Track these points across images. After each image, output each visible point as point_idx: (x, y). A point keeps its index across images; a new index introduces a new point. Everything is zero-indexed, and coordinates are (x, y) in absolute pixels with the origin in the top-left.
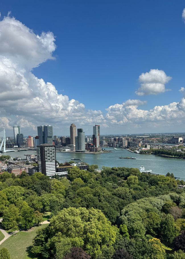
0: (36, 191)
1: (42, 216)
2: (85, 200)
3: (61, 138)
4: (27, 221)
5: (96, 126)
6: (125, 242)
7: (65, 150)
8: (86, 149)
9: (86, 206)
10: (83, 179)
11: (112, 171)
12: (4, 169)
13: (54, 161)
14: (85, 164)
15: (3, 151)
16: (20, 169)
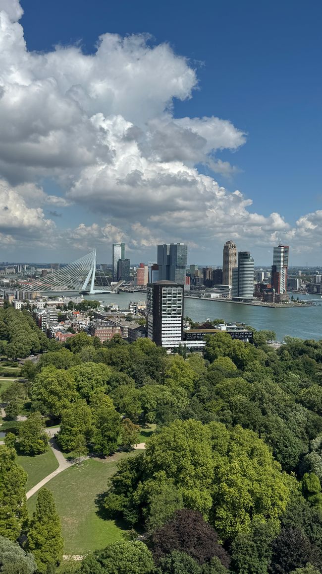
0: (134, 377)
1: (136, 431)
2: (231, 406)
3: (204, 271)
4: (106, 438)
5: (280, 246)
6: (304, 514)
7: (210, 296)
8: (255, 295)
9: (230, 419)
10: (236, 360)
11: (306, 347)
12: (82, 327)
13: (179, 317)
14: (247, 328)
15: (89, 291)
16: (111, 328)
